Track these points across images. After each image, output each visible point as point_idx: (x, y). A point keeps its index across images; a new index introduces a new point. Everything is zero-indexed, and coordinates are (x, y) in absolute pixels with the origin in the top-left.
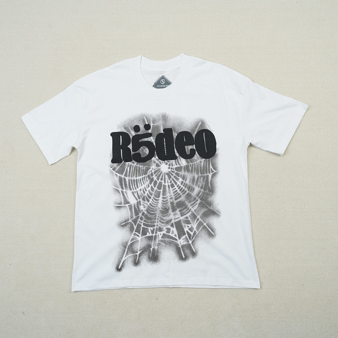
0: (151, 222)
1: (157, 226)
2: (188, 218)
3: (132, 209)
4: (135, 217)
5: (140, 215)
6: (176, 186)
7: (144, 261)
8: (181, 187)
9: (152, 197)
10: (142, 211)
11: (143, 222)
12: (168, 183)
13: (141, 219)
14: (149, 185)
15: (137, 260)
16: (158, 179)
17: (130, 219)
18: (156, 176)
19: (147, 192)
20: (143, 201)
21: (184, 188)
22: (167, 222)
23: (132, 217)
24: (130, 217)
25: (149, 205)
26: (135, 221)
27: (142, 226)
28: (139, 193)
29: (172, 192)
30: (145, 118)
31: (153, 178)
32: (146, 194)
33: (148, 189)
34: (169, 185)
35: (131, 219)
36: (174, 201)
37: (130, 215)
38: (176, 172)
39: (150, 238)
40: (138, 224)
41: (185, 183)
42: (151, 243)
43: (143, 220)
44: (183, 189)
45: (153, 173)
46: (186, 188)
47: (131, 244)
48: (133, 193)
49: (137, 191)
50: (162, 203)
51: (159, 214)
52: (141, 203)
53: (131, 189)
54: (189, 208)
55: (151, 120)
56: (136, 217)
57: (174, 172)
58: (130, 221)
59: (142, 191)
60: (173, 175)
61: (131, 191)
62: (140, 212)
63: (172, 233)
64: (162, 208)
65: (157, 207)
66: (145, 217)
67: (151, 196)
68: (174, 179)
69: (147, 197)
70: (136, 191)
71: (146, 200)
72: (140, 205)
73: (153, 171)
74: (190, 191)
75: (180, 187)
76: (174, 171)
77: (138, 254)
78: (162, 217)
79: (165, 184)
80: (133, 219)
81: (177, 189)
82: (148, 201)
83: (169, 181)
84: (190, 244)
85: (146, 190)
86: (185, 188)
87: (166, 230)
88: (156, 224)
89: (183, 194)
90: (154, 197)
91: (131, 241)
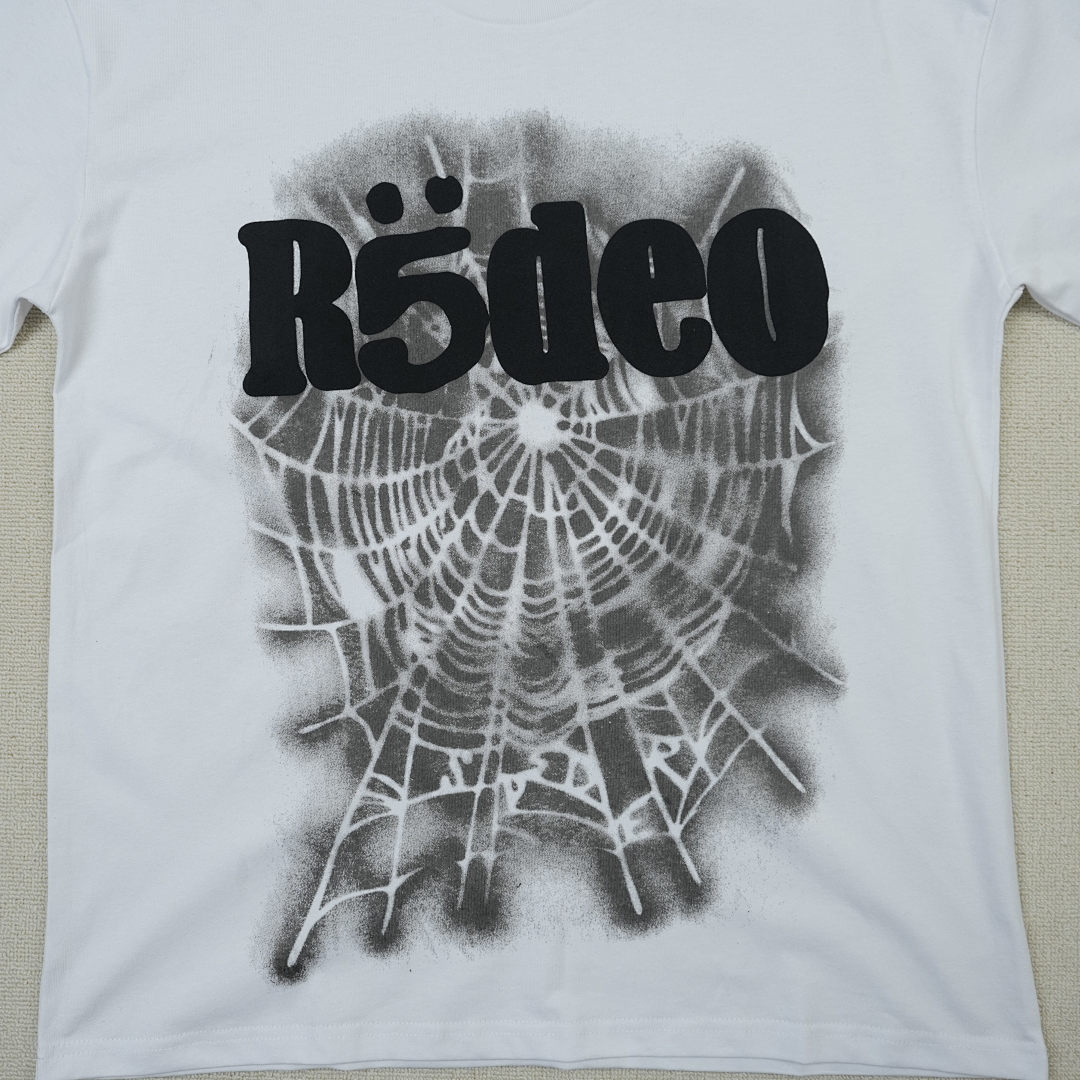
0: (465, 722)
1: (496, 739)
2: (664, 703)
3: (359, 648)
4: (373, 692)
5: (404, 680)
6: (599, 528)
7: (426, 926)
8: (630, 532)
9: (469, 585)
10: (414, 658)
11: (417, 718)
12: (556, 507)
13: (410, 701)
14: (454, 516)
15: (386, 924)
16: (502, 485)
17: (347, 705)
18: (490, 468)
19: (439, 559)
20: (420, 607)
21: (643, 535)
22: (552, 723)
23: (357, 692)
24: (347, 692)
25: (451, 626)
26: (375, 715)
27: (415, 740)
28: (399, 561)
29: (577, 558)
30: (429, 140)
31: (472, 483)
32: (435, 569)
33: (445, 542)
34: (560, 521)
35: (352, 703)
36: (589, 607)
37: (346, 680)
38: (600, 446)
39: (456, 807)
40: (394, 728)
41: (649, 510)
42: (460, 835)
43: (419, 710)
44: (638, 543)
45: (476, 452)
46: (658, 537)
47: (354, 835)
48: (363, 561)
49: (386, 550)
50: (522, 617)
51: (506, 678)
52: (408, 615)
53: (351, 541)
54: (669, 648)
55: (467, 153)
56: (383, 690)
57: (589, 448)
58: (349, 712)
59: (413, 552)
60: (583, 465)
61: (355, 552)
62: (403, 666)
63: (576, 783)
64: (519, 644)
65: (495, 638)
66: (429, 691)
67: (463, 581)
68: (591, 486)
69: (441, 582)
70: (379, 549)
71: (433, 598)
72: (404, 626)
73: (475, 442)
74: (680, 555)
75: (624, 529)
76: (593, 440)
77: (390, 890)
78: (521, 692)
79: (539, 515)
80: (364, 702)
81: (606, 540)
82: (448, 605)
83: (563, 499)
84: (671, 841)
85: (435, 547)
86: (652, 535)
87: (543, 764)
88: (488, 731)
89: (640, 569)
90: (481, 584)
91: (353, 821)
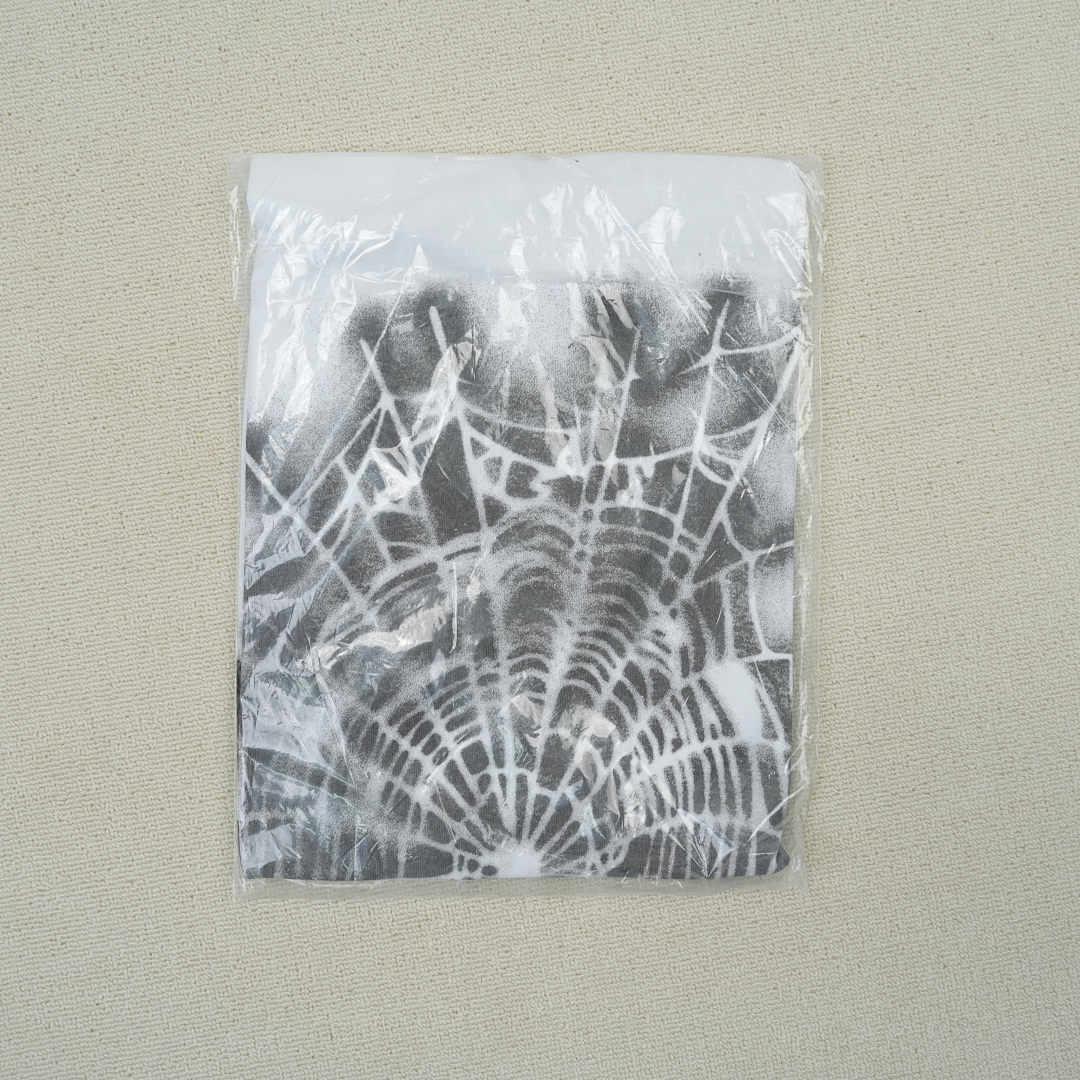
0: (623, 538)
1: (587, 516)
2: (392, 550)
3: (736, 629)
4: (723, 578)
5: (687, 590)
6: (456, 754)
7: (685, 308)
8: (419, 748)
9: (607, 692)
10: (673, 614)
11: (674, 545)
12: (503, 780)
13: (681, 565)
14: (621, 773)
15: (724, 312)
16: (565, 809)
17: (752, 565)
18: (576, 826)
19: (640, 725)
20: (663, 671)
21: (405, 744)
22: (521, 532)
23: (740, 578)
24: (751, 580)
25: (630, 648)
26: (721, 552)
27: (678, 519)
28: (687, 726)
29: (481, 719)
31: (598, 812)
32: (646, 713)
33: (633, 742)
34: (500, 763)
35: (746, 566)
36: (471, 665)
37: (752, 594)
38: (448, 848)
39: (634, 441)
40: (701, 535)
41: (397, 771)
42: (635, 409)
43: (671, 554)
44: (411, 736)
45: (591, 845)
46: (388, 742)
47: (753, 416)
48: (728, 728)
49: (701, 738)
50: (549, 655)
51: (572, 586)
52: (678, 663)
53: (741, 752)
54: (381, 613)
56: (712, 579)
57: (463, 845)
58: (750, 557)
59: (669, 734)
60: (469, 824)
61: (737, 740)
62: (687, 606)
63: (499, 461)
64: (554, 625)
65: (582, 634)
66: (658, 576)
67: (614, 698)
68: (461, 802)
69: (638, 699)
70: (709, 742)
71: (648, 681)
72: (684, 651)
73: (593, 856)
74: (362, 720)
75: (426, 751)
76: (457, 853)
77: (717, 351)
78: (556, 569)
79: (523, 771)
80: (732, 567)
81: (448, 739)
82: (632, 671)
83: (495, 787)
84: (394, 389)
85: (644, 740)
86: (395, 745)
87: (536, 485)
88: (596, 527)
89: (410, 705)
90: (593, 693)
91: (752, 432)
